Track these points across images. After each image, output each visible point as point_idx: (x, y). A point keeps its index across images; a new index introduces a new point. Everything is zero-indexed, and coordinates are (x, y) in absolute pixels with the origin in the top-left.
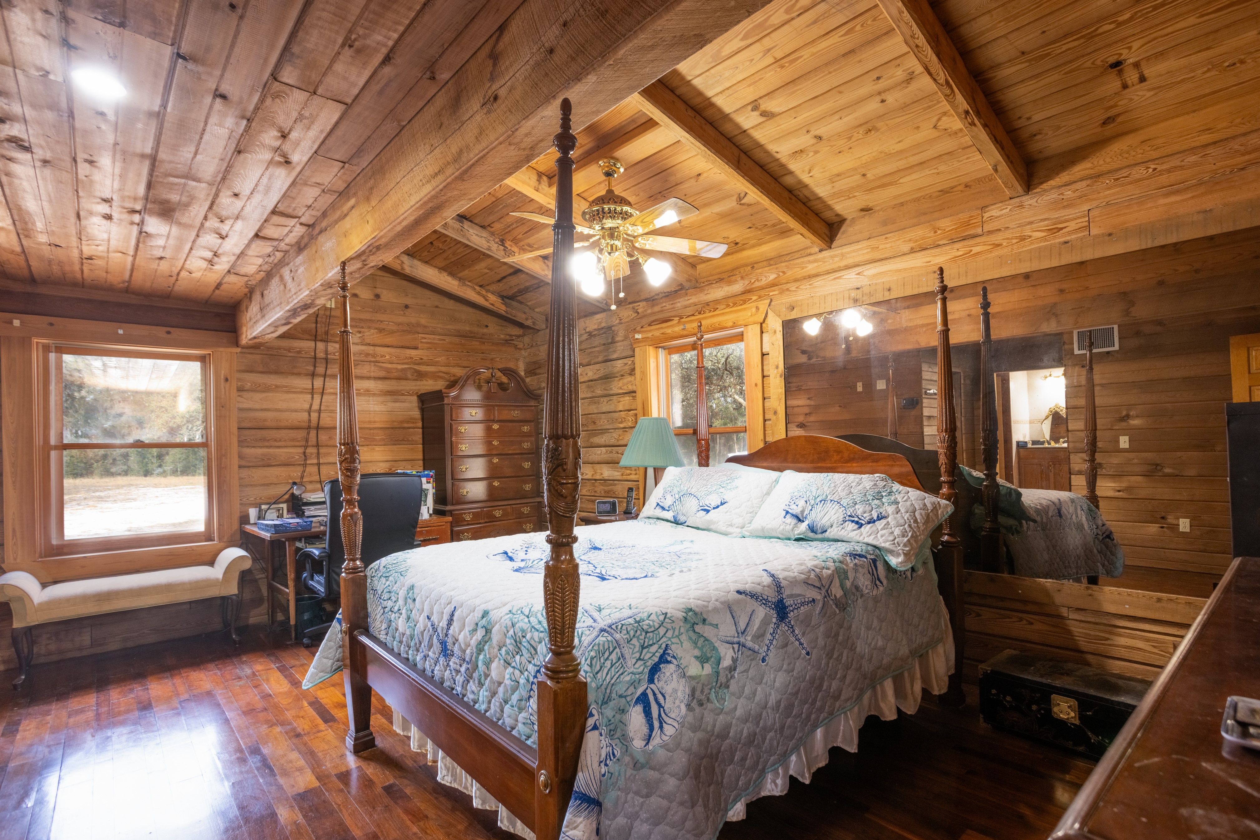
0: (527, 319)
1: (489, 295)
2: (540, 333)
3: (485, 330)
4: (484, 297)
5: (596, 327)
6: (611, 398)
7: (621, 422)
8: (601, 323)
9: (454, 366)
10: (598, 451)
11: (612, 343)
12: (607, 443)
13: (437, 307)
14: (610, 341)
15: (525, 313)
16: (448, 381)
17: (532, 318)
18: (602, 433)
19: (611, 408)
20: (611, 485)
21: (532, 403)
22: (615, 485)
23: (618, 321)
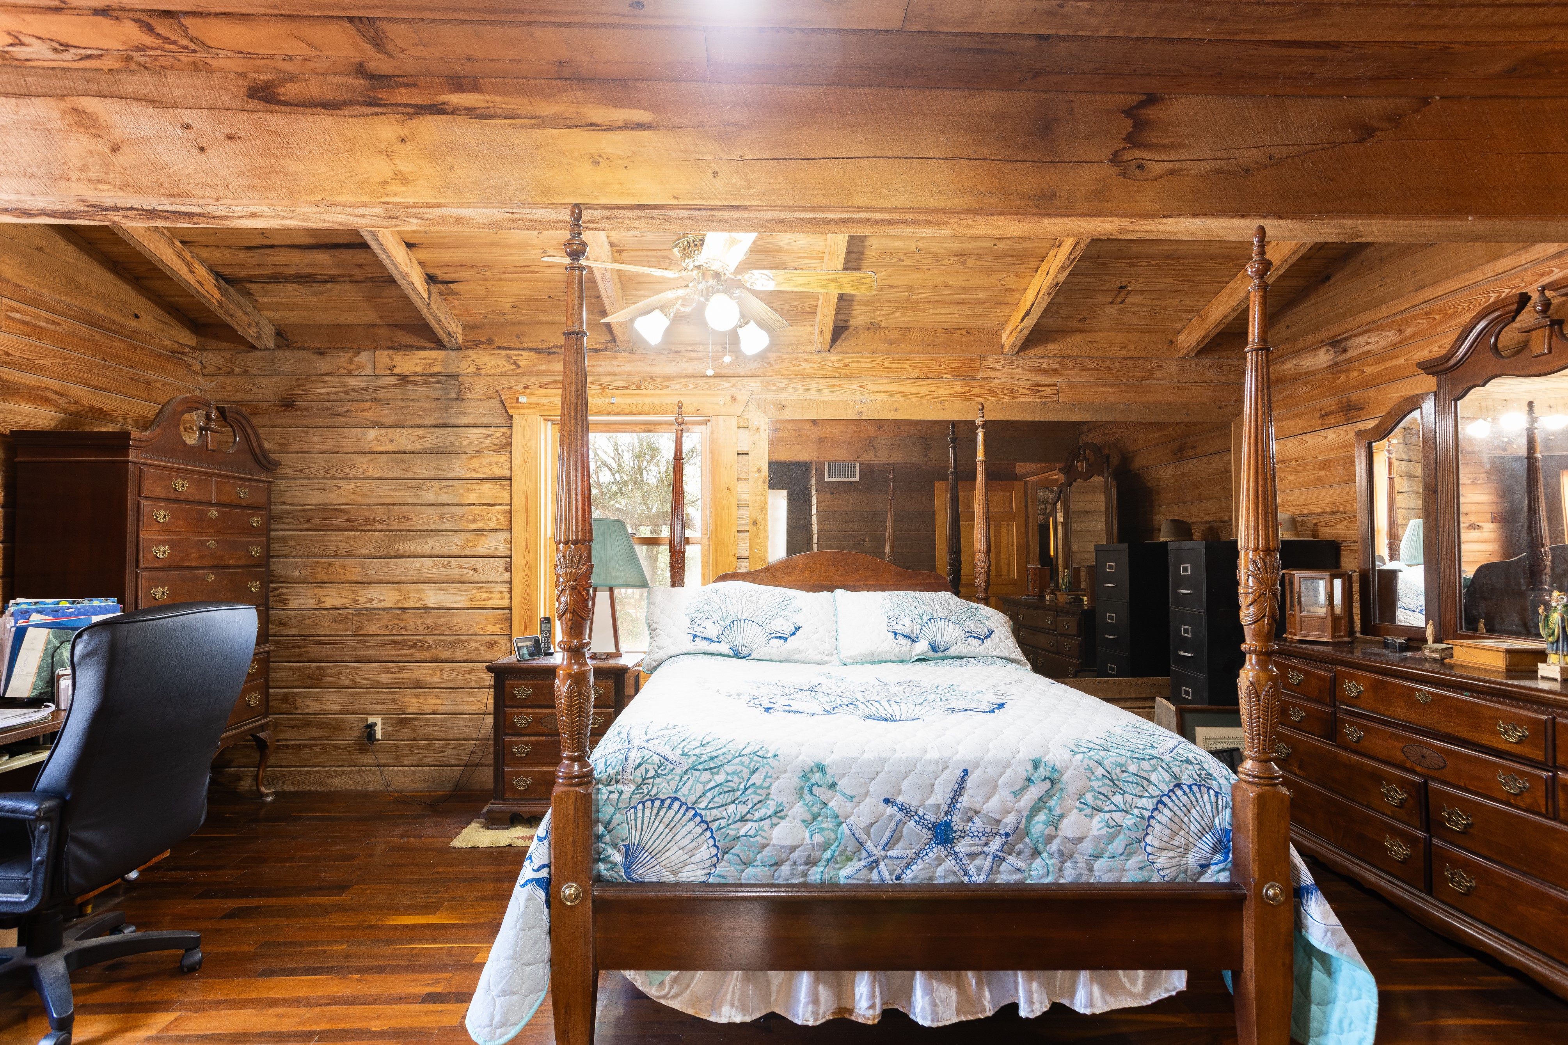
0: (249, 325)
1: (197, 264)
2: (257, 354)
3: (133, 323)
4: (188, 265)
5: (419, 369)
6: (451, 483)
7: (473, 521)
8: (430, 365)
9: (76, 383)
10: (417, 563)
11: (456, 400)
12: (437, 551)
13: (39, 249)
14: (453, 395)
15: (247, 314)
16: (64, 411)
17: (257, 325)
18: (423, 536)
19: (442, 498)
20: (443, 616)
21: (263, 476)
22: (453, 615)
23: (472, 369)
